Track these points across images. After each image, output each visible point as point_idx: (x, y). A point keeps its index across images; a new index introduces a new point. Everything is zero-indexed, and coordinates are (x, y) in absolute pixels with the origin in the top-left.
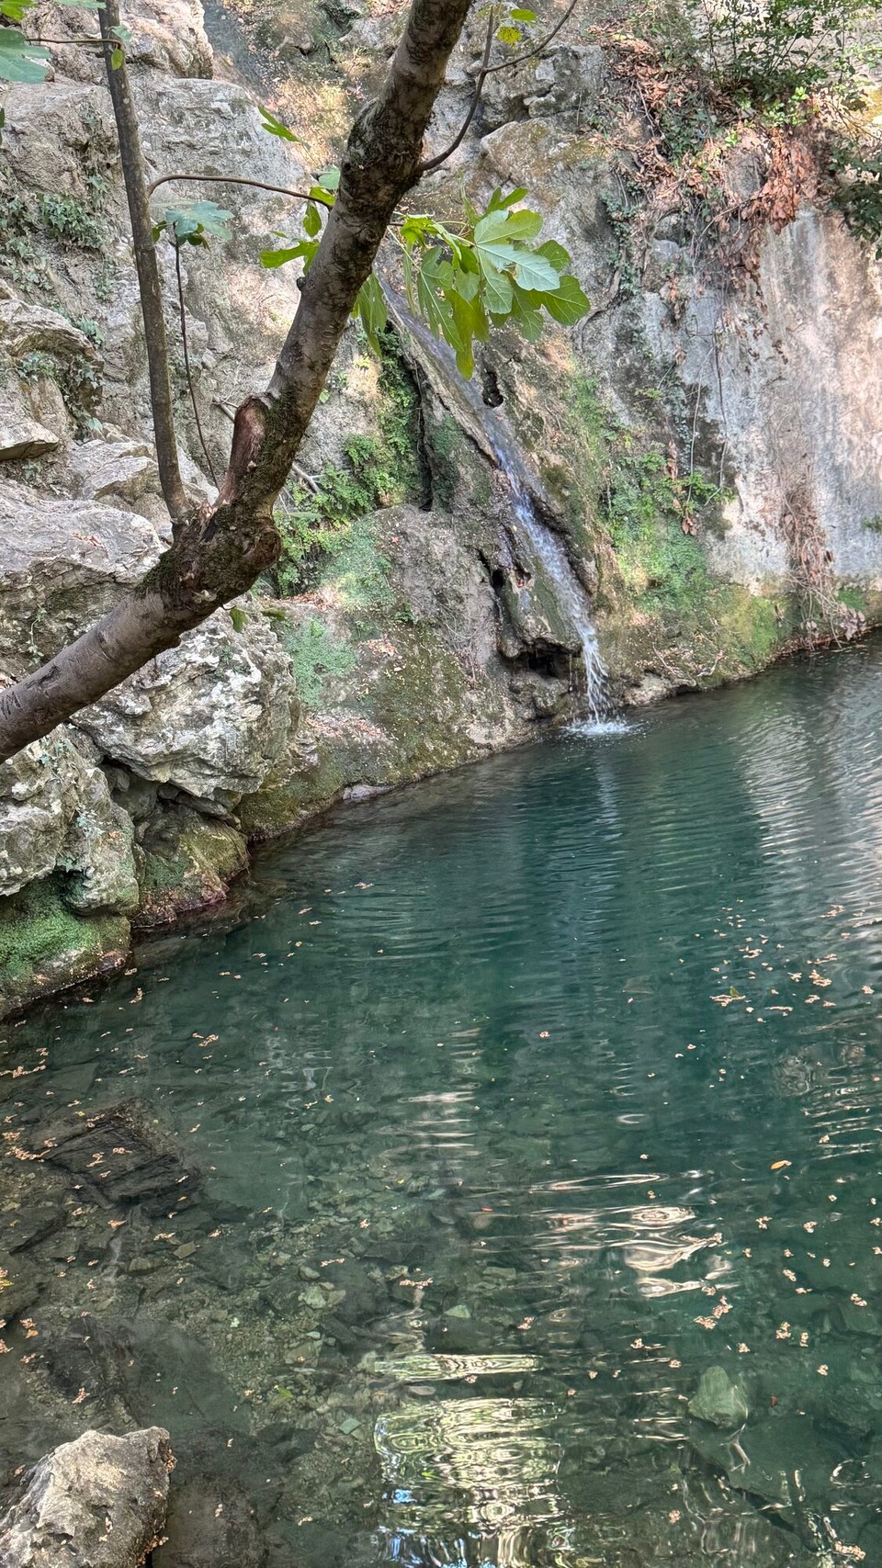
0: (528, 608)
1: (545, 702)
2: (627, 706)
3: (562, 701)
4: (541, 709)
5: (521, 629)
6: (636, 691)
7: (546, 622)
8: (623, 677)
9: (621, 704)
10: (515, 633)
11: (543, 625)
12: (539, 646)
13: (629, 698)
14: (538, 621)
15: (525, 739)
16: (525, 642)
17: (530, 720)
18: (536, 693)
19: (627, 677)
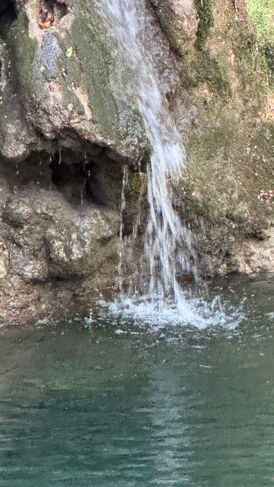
0: (53, 69)
1: (68, 251)
2: (234, 274)
3: (103, 252)
4: (59, 262)
5: (35, 107)
6: (253, 247)
7: (84, 101)
8: (230, 217)
9: (223, 269)
10: (23, 113)
11: (77, 104)
12: (67, 143)
13: (240, 258)
14: (69, 96)
15: (22, 317)
16: (39, 133)
17: (35, 282)
18: (52, 231)
19: (240, 220)
